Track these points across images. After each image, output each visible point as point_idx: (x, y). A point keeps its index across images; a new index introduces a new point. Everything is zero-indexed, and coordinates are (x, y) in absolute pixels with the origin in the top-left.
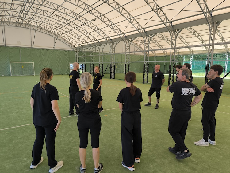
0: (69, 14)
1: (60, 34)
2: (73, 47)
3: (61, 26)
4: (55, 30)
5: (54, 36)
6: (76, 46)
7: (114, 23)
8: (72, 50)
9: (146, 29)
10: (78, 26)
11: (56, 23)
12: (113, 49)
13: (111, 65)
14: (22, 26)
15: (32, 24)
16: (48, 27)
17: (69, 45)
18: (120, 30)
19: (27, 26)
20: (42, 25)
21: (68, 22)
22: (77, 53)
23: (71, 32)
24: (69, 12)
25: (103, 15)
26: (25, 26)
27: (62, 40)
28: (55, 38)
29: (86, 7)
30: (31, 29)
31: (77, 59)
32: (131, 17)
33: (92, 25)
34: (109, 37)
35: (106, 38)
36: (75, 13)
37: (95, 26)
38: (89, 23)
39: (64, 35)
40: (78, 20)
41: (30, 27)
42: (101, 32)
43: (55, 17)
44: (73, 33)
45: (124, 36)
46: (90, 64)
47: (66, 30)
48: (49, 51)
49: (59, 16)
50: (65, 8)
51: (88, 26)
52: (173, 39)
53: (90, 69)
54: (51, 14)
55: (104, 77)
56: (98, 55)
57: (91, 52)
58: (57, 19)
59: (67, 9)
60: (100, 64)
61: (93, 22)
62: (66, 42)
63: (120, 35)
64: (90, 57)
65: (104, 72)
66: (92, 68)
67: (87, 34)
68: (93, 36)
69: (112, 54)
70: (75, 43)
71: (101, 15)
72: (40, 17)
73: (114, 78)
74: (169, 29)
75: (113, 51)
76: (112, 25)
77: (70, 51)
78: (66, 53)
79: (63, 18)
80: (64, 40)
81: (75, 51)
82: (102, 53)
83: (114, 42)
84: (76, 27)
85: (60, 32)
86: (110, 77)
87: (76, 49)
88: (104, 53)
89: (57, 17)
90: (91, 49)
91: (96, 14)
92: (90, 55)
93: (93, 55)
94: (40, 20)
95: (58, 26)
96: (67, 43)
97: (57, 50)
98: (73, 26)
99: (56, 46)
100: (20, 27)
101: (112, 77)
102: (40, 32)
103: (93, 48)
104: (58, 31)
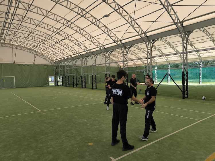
0: (43, 35)
1: (38, 51)
2: (51, 62)
3: (39, 45)
4: (34, 48)
5: (34, 53)
6: (54, 61)
7: (81, 42)
8: (51, 64)
9: (105, 46)
10: (52, 45)
11: (34, 42)
12: (84, 63)
13: (82, 76)
14: (4, 45)
15: (13, 43)
16: (28, 46)
17: (48, 60)
18: (86, 47)
19: (9, 46)
20: (22, 44)
21: (44, 41)
22: (56, 67)
23: (47, 49)
24: (42, 34)
25: (70, 36)
26: (7, 46)
27: (41, 56)
28: (35, 54)
29: (55, 30)
30: (13, 48)
31: (56, 72)
32: (91, 37)
33: (63, 44)
34: (79, 53)
35: (77, 54)
36: (48, 34)
37: (66, 44)
38: (61, 42)
39: (42, 52)
40: (51, 40)
41: (12, 46)
42: (72, 49)
43: (31, 38)
44: (49, 50)
45: (90, 51)
46: (66, 77)
47: (43, 48)
48: (29, 66)
49: (35, 37)
50: (39, 31)
51: (60, 44)
52: (124, 53)
53: (66, 80)
54: (28, 35)
55: (78, 87)
56: (72, 68)
57: (67, 66)
58: (33, 39)
59: (41, 32)
60: (73, 76)
61: (63, 41)
62: (45, 58)
63: (86, 51)
64: (66, 70)
65: (77, 82)
66: (67, 79)
67: (61, 51)
68: (66, 53)
69: (82, 67)
70: (53, 58)
71: (69, 36)
72: (19, 38)
73: (85, 88)
74: (120, 46)
75: (83, 64)
76: (78, 43)
77: (49, 65)
78: (46, 67)
79: (39, 38)
80: (43, 56)
81: (54, 65)
82: (75, 66)
83: (84, 57)
84: (51, 45)
85: (39, 50)
86: (81, 87)
87: (55, 64)
88: (77, 66)
89: (34, 37)
90: (67, 63)
91: (64, 35)
92: (66, 68)
93: (69, 68)
94: (19, 40)
95: (36, 44)
96: (47, 58)
97: (37, 65)
98: (48, 45)
99: (36, 62)
100: (3, 46)
101: (83, 86)
102: (21, 50)
103: (69, 63)
104: (37, 49)
